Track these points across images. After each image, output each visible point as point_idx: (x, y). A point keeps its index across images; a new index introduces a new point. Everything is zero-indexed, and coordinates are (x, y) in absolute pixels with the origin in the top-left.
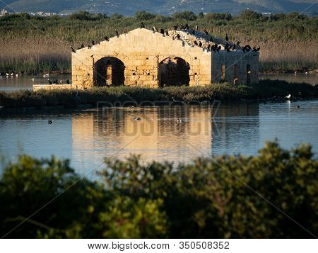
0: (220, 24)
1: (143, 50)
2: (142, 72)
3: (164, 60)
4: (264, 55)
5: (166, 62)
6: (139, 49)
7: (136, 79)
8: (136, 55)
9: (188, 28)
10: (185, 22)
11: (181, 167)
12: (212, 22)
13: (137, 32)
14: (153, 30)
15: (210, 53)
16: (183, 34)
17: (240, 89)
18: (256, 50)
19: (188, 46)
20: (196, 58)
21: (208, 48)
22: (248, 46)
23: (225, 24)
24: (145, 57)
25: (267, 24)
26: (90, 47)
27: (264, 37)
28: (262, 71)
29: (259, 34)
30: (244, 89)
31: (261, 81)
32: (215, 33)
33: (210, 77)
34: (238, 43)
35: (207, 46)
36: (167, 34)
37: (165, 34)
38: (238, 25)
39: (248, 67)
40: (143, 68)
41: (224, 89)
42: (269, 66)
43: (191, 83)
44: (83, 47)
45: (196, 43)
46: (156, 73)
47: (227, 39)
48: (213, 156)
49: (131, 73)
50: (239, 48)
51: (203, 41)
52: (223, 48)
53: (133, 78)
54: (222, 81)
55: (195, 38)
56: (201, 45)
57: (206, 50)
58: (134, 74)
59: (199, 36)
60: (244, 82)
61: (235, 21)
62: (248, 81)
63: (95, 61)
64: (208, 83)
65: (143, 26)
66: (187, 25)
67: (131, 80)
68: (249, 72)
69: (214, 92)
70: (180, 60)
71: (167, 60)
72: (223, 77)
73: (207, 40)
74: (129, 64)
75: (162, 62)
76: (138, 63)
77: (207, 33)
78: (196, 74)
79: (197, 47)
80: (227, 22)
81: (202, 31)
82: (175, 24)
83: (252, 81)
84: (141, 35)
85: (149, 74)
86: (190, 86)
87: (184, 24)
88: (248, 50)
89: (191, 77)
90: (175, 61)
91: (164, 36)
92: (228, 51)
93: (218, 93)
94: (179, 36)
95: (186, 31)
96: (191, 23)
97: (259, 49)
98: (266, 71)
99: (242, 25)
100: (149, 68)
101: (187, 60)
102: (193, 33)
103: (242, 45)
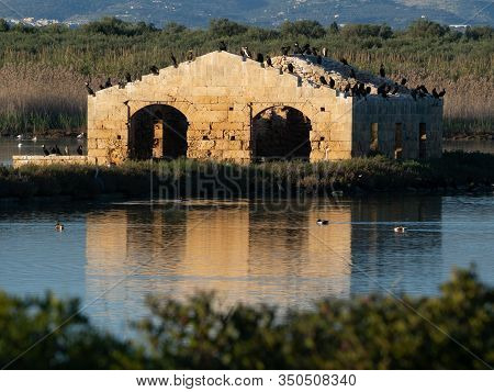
0: (370, 46)
1: (223, 92)
2: (220, 134)
3: (263, 112)
4: (451, 105)
5: (266, 116)
6: (216, 91)
7: (209, 147)
8: (210, 101)
9: (309, 53)
10: (303, 40)
11: (292, 315)
12: (355, 42)
13: (212, 58)
14: (242, 54)
15: (350, 99)
16: (299, 63)
17: (406, 168)
18: (438, 96)
19: (309, 86)
20: (323, 109)
21: (347, 90)
22: (423, 87)
23: (379, 46)
24: (227, 106)
25: (458, 46)
26: (122, 85)
27: (453, 72)
28: (447, 134)
29: (444, 65)
30: (414, 168)
31: (446, 154)
32: (361, 62)
33: (348, 145)
34: (404, 81)
35: (343, 88)
36: (270, 63)
37: (265, 63)
38: (403, 48)
39: (423, 128)
40: (223, 126)
41: (377, 168)
42: (462, 126)
43: (314, 157)
44: (108, 85)
45: (323, 80)
46: (247, 136)
47: (382, 72)
48: (353, 296)
49: (200, 135)
50: (405, 90)
51: (335, 76)
52: (374, 91)
53: (203, 145)
54: (372, 154)
55: (321, 71)
56: (332, 84)
57: (342, 95)
58: (205, 138)
59: (329, 67)
60: (414, 154)
61: (399, 39)
62: (422, 154)
63: (133, 112)
64: (347, 156)
65: (223, 48)
66: (307, 46)
67: (198, 149)
68: (424, 137)
69: (356, 175)
70: (294, 114)
71: (269, 112)
72: (373, 146)
73: (345, 76)
74: (197, 119)
75: (258, 116)
76: (214, 117)
77: (345, 62)
78: (322, 139)
79: (325, 89)
80: (383, 42)
81: (335, 58)
82: (284, 43)
83: (429, 154)
84: (219, 66)
85: (233, 138)
86: (312, 161)
87: (302, 44)
88: (422, 95)
89: (314, 146)
90: (283, 115)
91: (263, 66)
92: (385, 96)
93: (365, 174)
94: (291, 68)
95: (303, 58)
96: (314, 43)
97: (442, 94)
98: (456, 134)
99: (411, 48)
100: (234, 126)
101: (307, 112)
102: (318, 61)
103: (410, 85)
